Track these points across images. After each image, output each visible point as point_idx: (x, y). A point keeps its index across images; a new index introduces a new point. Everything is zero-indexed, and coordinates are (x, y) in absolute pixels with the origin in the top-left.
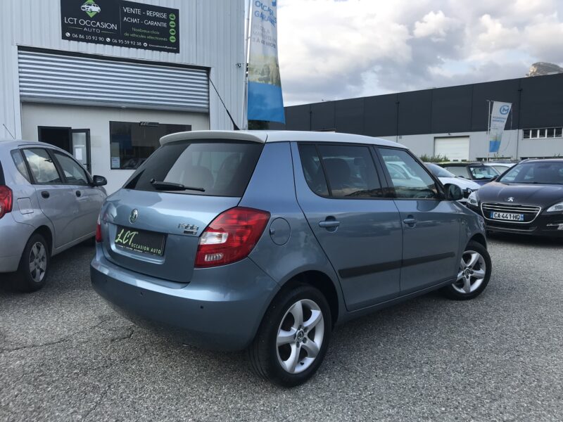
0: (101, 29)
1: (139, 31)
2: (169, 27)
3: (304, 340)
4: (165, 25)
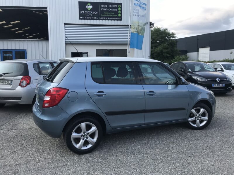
0: (93, 14)
1: (107, 13)
2: (118, 11)
3: (87, 138)
4: (116, 10)
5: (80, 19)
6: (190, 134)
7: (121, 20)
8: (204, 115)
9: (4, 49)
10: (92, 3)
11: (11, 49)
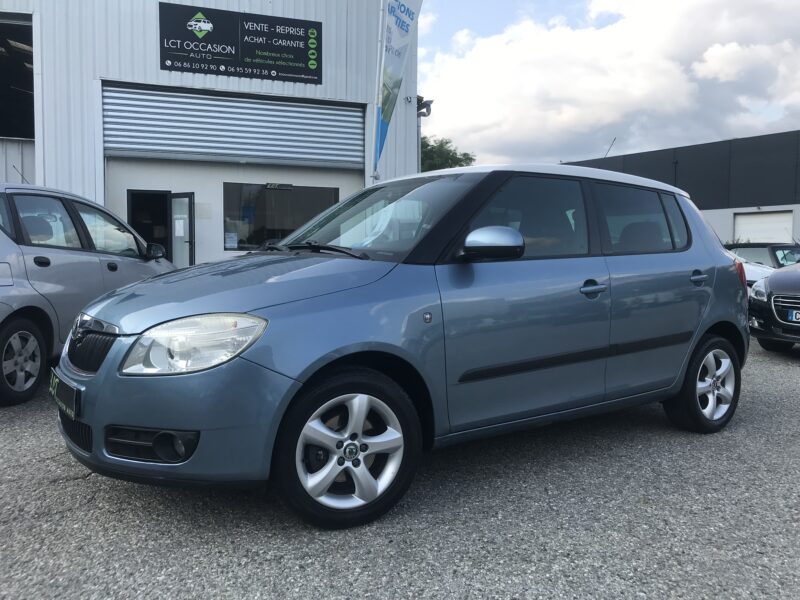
0: (213, 54)
1: (266, 54)
2: (307, 48)
4: (302, 45)
5: (163, 67)
7: (319, 81)
10: (211, 14)
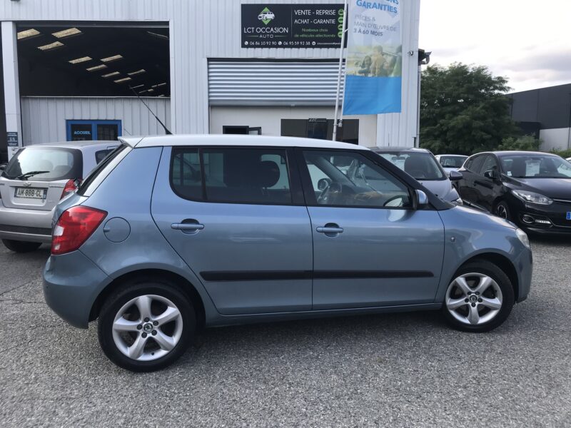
0: (275, 34)
1: (309, 30)
2: (337, 23)
3: (154, 333)
4: (333, 22)
5: (243, 46)
6: (444, 341)
8: (490, 292)
9: (73, 120)
10: (272, 8)
11: (90, 120)
